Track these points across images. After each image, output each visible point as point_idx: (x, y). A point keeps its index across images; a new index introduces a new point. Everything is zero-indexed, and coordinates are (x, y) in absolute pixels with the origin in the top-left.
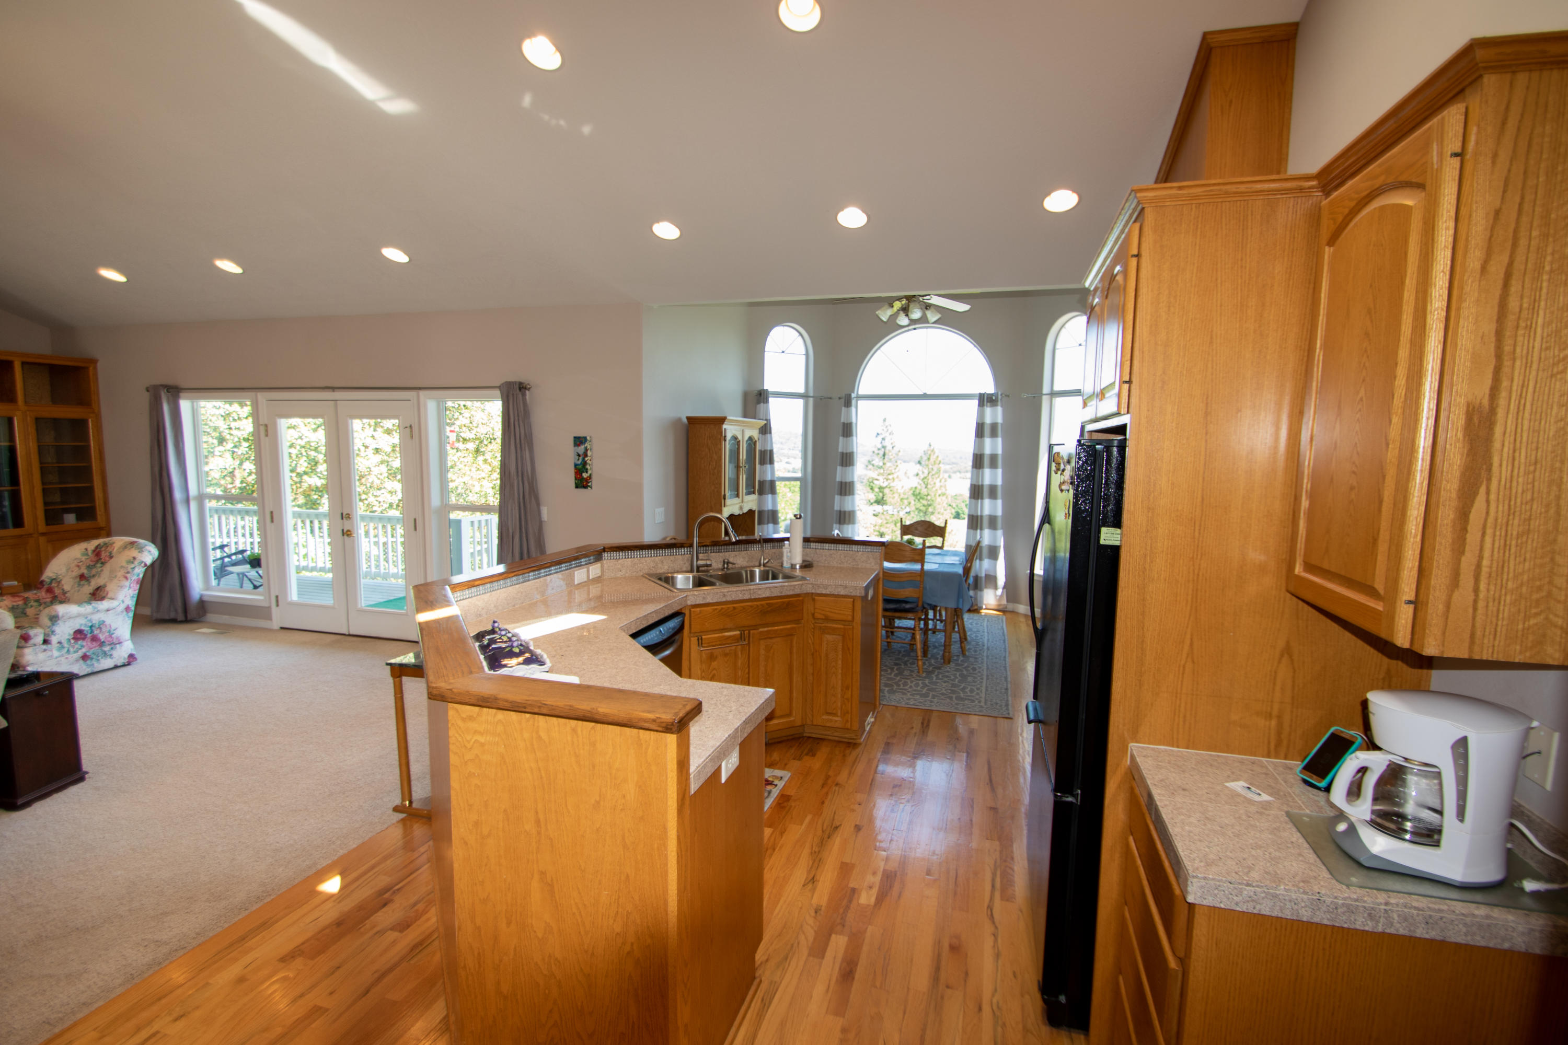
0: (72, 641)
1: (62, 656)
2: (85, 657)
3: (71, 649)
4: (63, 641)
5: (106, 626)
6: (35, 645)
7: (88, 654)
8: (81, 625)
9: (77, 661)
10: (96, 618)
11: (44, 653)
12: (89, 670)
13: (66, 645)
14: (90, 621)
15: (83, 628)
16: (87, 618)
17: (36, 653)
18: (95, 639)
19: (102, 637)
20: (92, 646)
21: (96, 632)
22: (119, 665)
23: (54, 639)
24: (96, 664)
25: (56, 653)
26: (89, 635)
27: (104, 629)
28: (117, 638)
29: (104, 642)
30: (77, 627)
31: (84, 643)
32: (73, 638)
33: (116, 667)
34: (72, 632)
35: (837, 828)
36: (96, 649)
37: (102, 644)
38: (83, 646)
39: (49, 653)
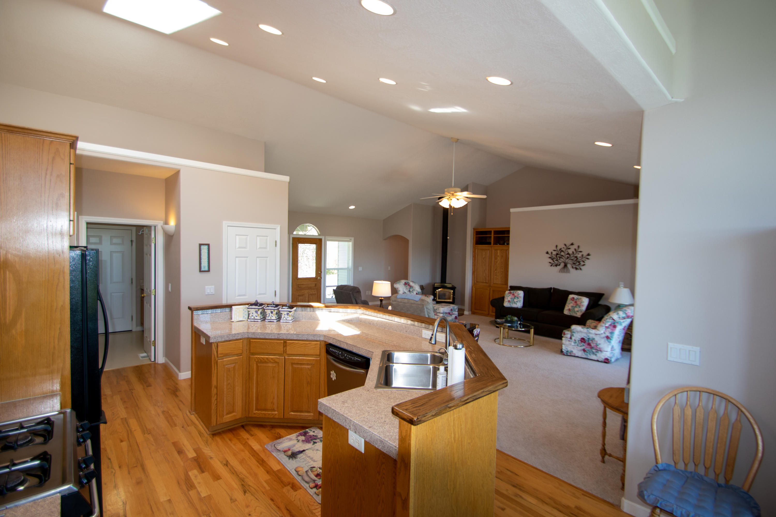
0: (580, 342)
1: (575, 346)
2: (584, 350)
3: (579, 345)
4: (576, 340)
5: (595, 341)
6: (567, 337)
7: (586, 349)
8: (584, 336)
9: (581, 350)
10: (591, 336)
11: (568, 342)
12: (585, 356)
13: (577, 342)
14: (588, 336)
15: (585, 338)
16: (587, 334)
17: (566, 341)
18: (589, 344)
19: (592, 345)
20: (587, 347)
21: (590, 342)
22: (599, 360)
23: (573, 338)
24: (589, 355)
25: (573, 344)
26: (587, 342)
27: (594, 342)
28: (600, 348)
29: (593, 347)
30: (583, 337)
31: (584, 344)
32: (581, 341)
33: (598, 361)
34: (580, 338)
35: (245, 492)
36: (589, 349)
37: (592, 348)
38: (584, 345)
39: (570, 343)
